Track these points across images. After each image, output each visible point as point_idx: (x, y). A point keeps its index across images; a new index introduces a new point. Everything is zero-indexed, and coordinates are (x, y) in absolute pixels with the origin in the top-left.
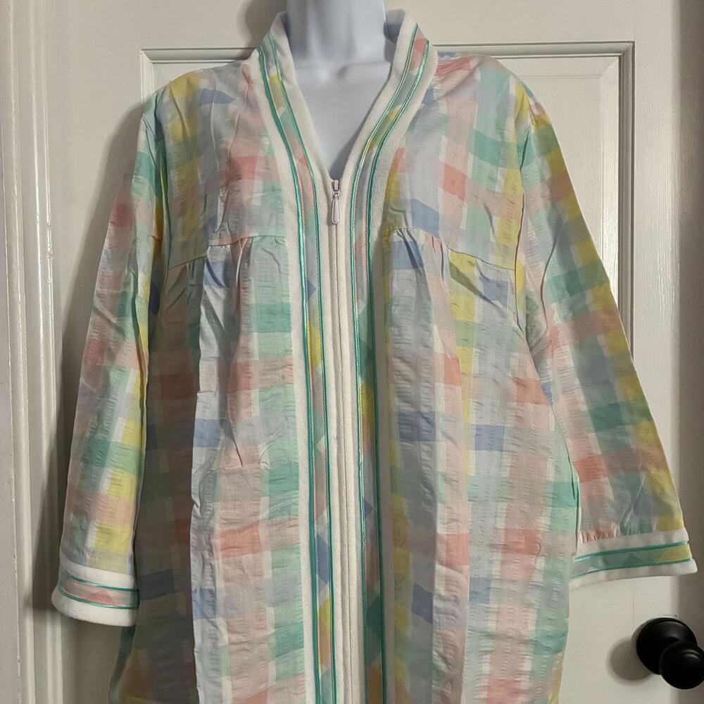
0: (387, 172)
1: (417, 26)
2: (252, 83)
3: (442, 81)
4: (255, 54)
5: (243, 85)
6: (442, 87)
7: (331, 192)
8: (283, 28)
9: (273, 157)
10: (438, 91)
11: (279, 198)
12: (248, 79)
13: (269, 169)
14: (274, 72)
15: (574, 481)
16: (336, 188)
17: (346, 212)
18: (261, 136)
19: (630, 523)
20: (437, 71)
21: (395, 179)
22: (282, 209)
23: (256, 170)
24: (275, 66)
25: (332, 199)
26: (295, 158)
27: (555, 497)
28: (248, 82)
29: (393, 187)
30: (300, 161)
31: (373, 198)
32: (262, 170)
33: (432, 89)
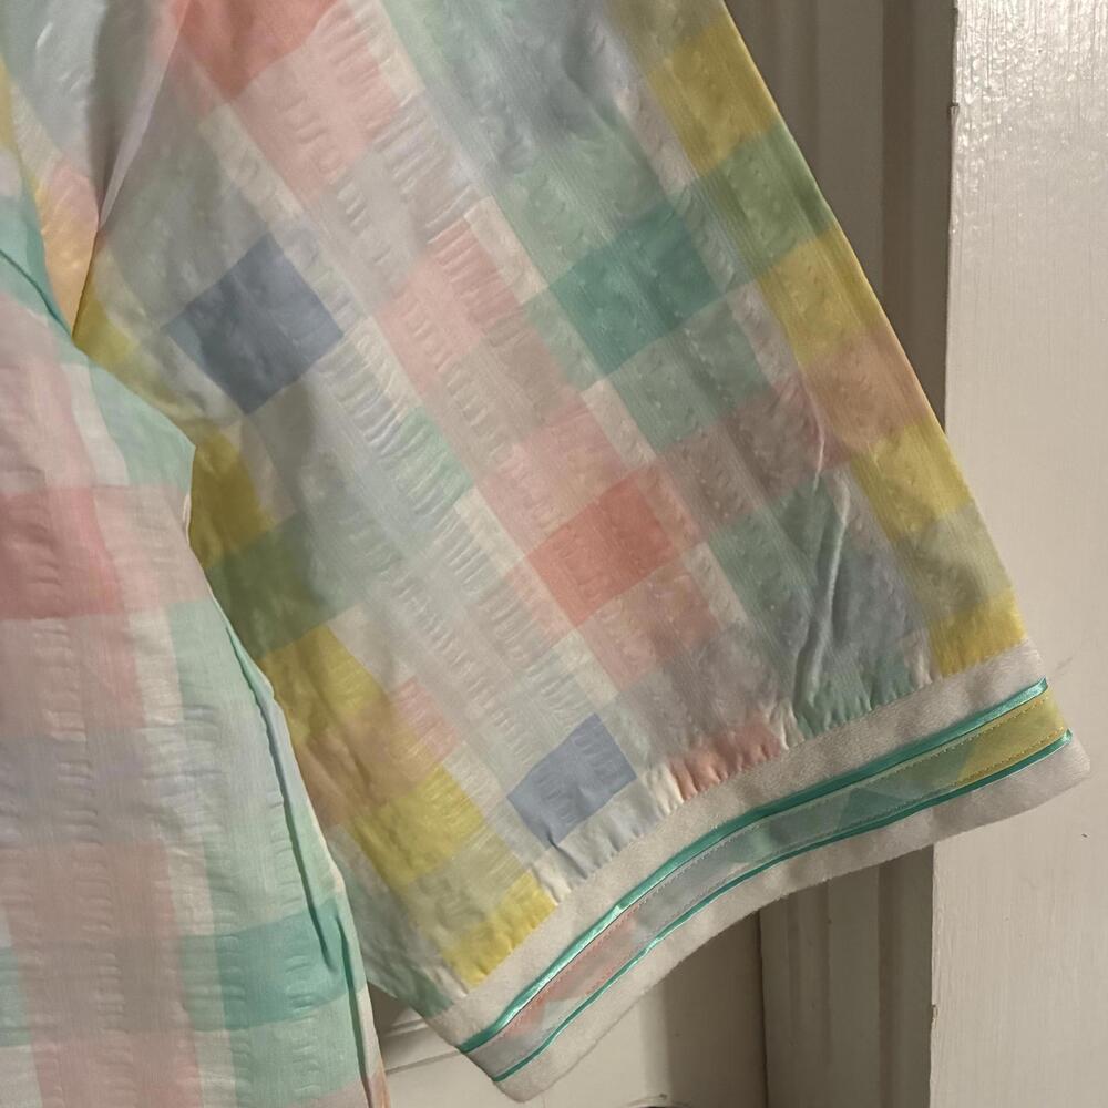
15: (318, 902)
19: (827, 688)
27: (235, 990)
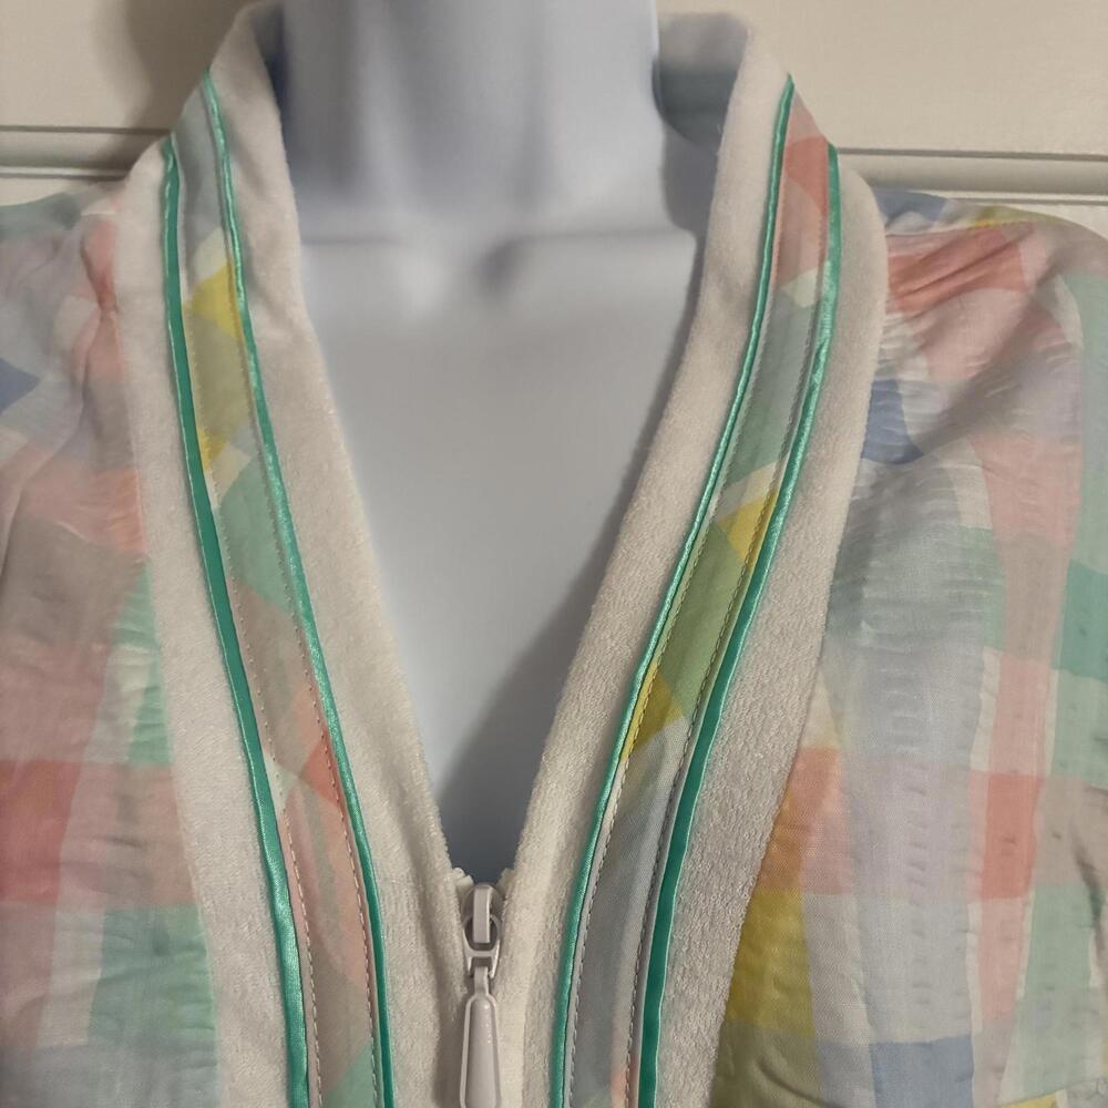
0: (745, 877)
1: (791, 89)
2: (116, 308)
3: (928, 343)
4: (150, 169)
5: (78, 311)
6: (931, 370)
7: (457, 949)
8: (264, 70)
9: (163, 774)
10: (919, 393)
11: (189, 991)
12: (102, 289)
13: (133, 843)
14: (213, 259)
16: (482, 932)
17: (527, 1046)
18: (110, 640)
20: (893, 286)
21: (787, 924)
22: (209, 1047)
23: (69, 849)
24: (218, 234)
25: (459, 990)
26: (279, 760)
28: (101, 301)
29: (775, 960)
30: (304, 776)
31: (668, 991)
32: (100, 852)
33: (893, 384)
